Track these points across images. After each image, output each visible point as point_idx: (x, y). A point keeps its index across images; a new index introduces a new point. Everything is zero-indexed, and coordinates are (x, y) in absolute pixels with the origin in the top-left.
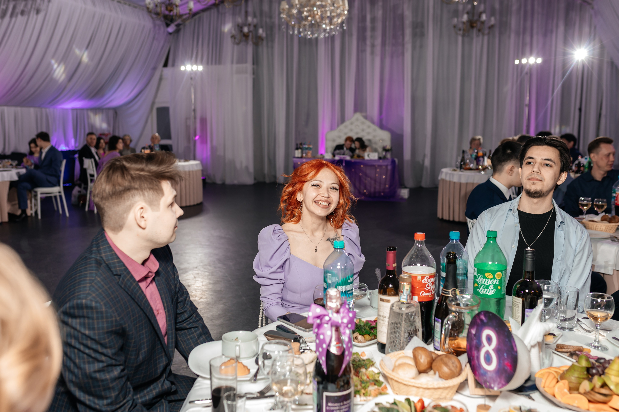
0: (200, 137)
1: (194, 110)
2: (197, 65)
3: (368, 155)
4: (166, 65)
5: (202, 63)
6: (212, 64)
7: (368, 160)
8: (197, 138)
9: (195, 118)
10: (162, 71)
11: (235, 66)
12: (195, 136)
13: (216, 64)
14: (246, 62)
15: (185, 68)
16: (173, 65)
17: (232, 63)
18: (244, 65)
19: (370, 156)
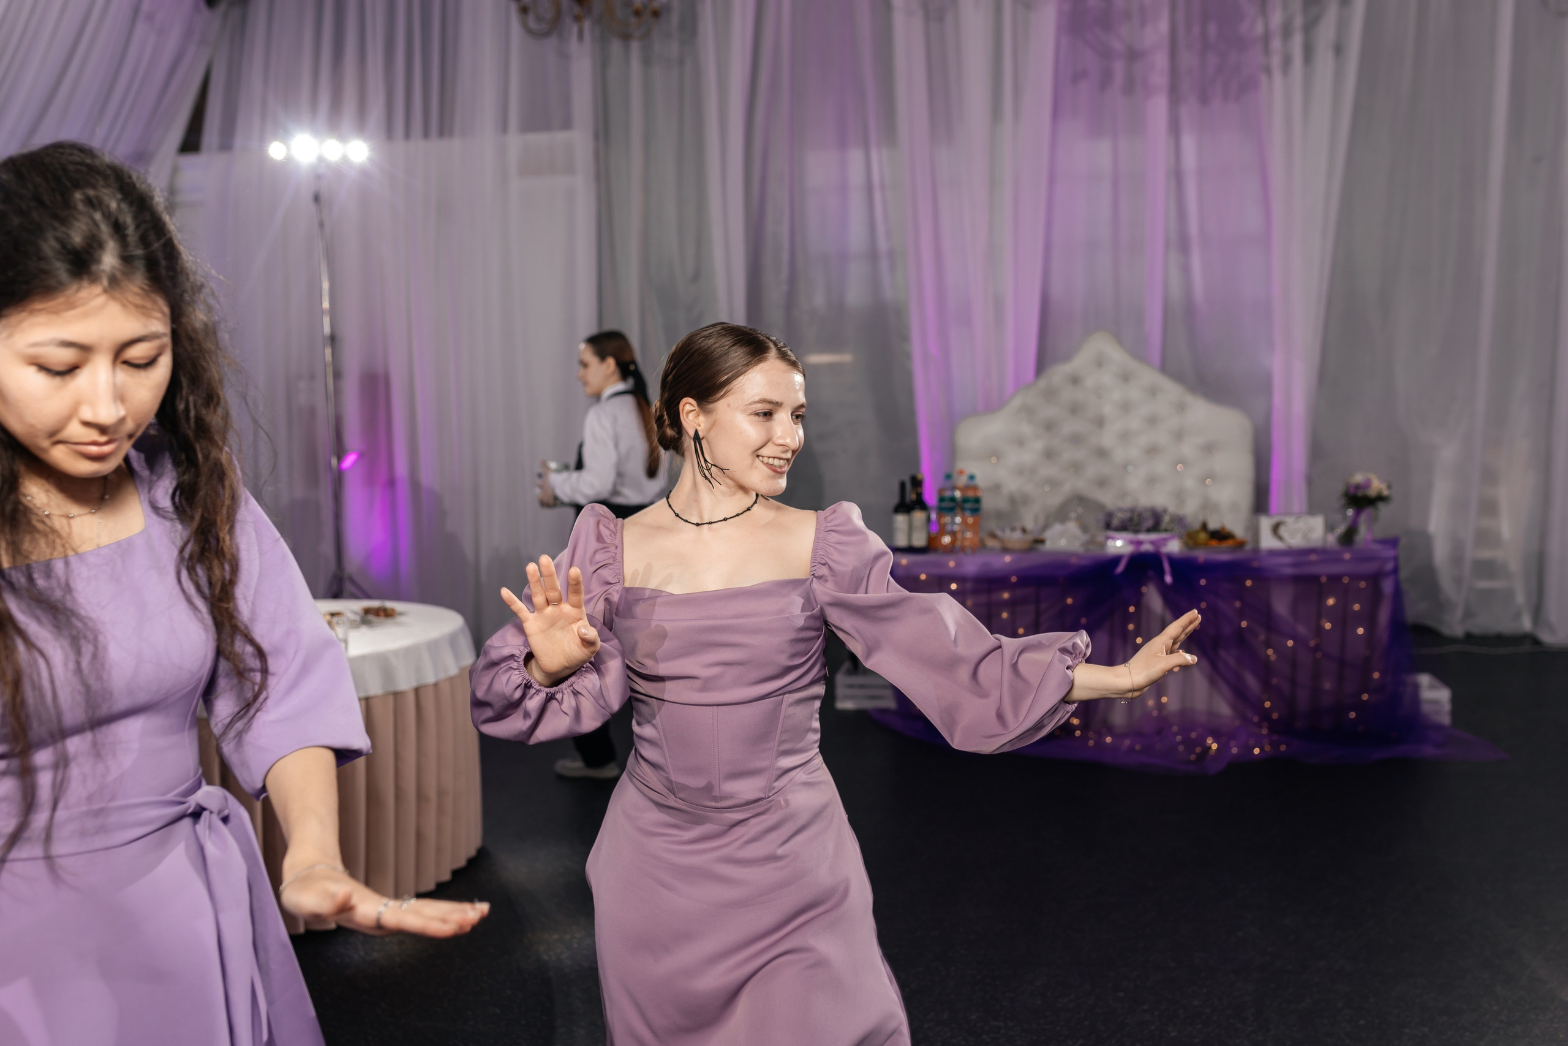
0: (361, 456)
1: (333, 339)
2: (343, 138)
3: (1276, 529)
4: (191, 144)
5: (361, 126)
6: (407, 135)
7: (1273, 553)
8: (349, 461)
9: (337, 375)
10: (175, 170)
11: (515, 142)
12: (341, 454)
13: (426, 134)
14: (567, 124)
15: (288, 148)
16: (226, 145)
17: (504, 128)
18: (560, 136)
19: (1283, 531)
